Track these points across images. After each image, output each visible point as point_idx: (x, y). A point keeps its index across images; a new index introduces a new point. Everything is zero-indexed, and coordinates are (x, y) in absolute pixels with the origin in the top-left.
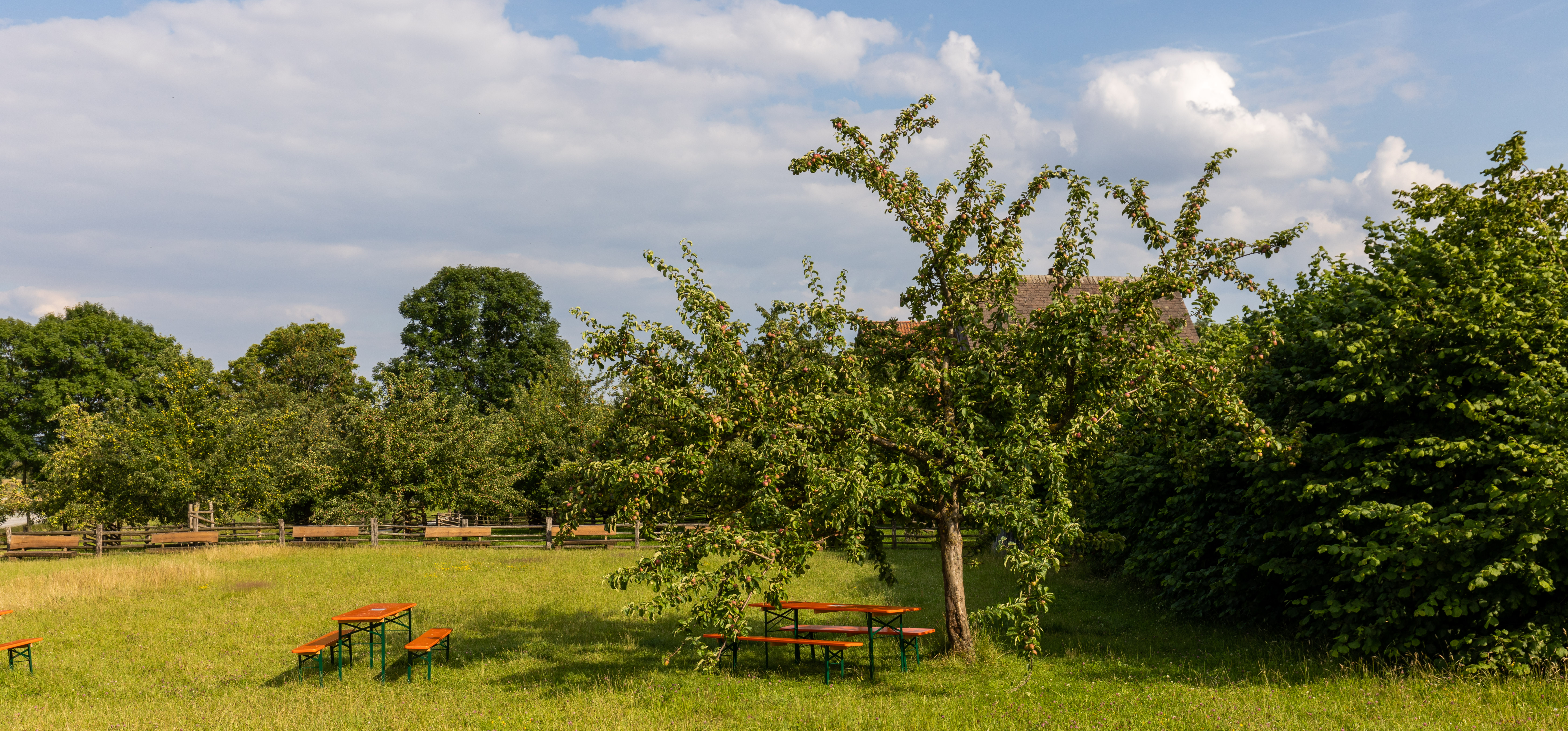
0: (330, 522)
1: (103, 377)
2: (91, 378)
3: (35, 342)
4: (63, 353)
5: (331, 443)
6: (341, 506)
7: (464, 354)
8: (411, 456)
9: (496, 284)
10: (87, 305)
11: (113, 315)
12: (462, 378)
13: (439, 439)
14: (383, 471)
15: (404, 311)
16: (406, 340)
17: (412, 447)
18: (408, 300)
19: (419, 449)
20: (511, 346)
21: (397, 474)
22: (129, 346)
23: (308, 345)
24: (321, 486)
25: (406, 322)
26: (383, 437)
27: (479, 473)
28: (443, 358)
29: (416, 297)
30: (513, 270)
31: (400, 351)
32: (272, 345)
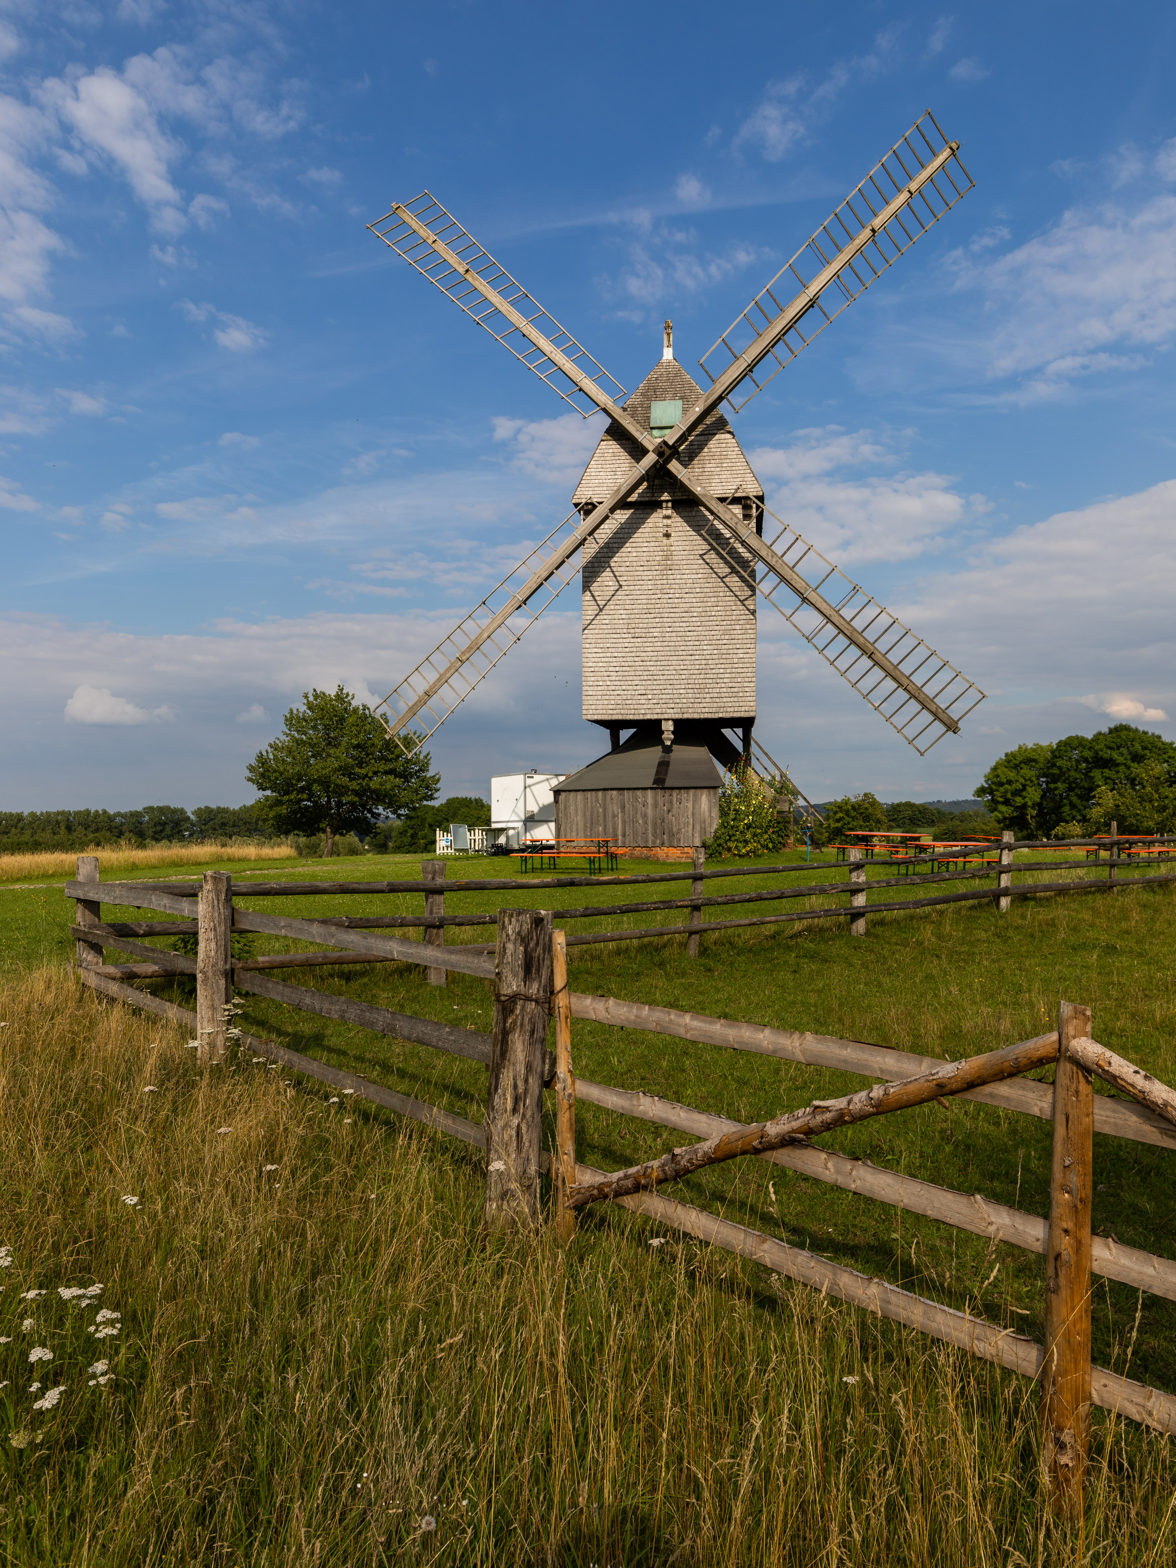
2: (1122, 768)
4: (1106, 754)
10: (1121, 725)
11: (1137, 730)
22: (1145, 748)
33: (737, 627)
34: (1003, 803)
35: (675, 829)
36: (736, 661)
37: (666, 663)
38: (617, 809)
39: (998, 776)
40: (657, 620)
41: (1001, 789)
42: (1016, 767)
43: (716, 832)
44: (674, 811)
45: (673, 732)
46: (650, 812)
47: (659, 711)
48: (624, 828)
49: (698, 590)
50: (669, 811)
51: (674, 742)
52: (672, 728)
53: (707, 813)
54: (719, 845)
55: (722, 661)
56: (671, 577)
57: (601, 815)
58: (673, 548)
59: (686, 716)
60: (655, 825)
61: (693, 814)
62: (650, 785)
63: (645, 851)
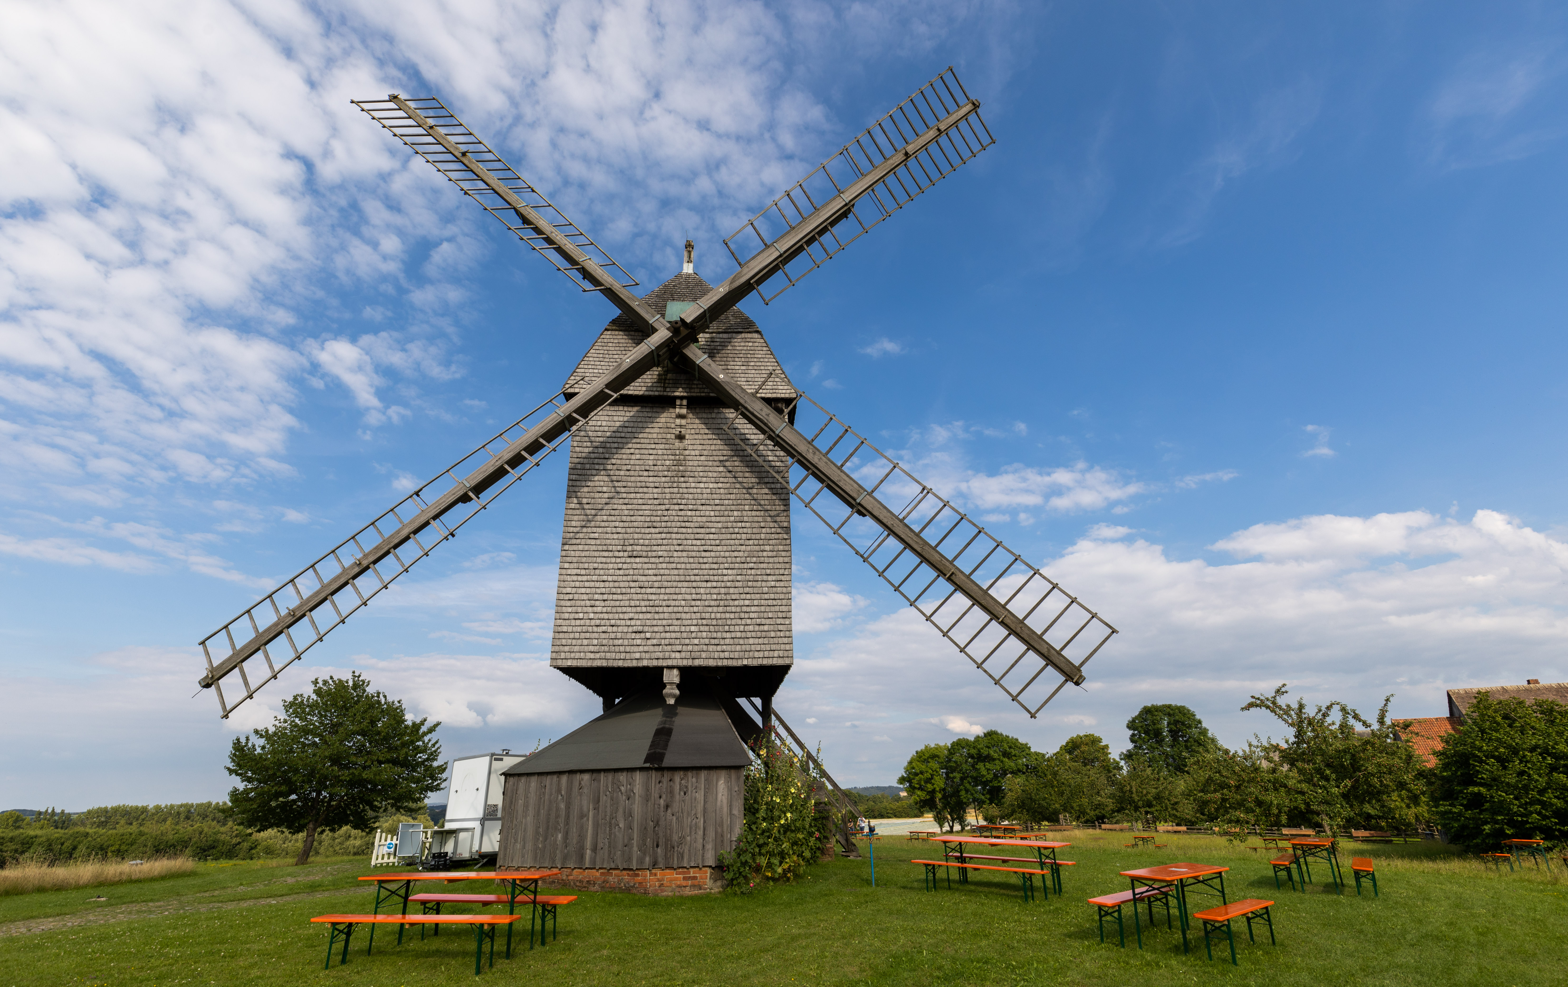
0: (1116, 823)
1: (1002, 762)
2: (997, 762)
3: (974, 748)
4: (985, 752)
5: (1110, 790)
6: (1119, 816)
7: (1162, 747)
8: (1145, 795)
9: (1171, 712)
10: (991, 731)
11: (1002, 734)
12: (1163, 758)
13: (1156, 788)
14: (1134, 802)
15: (1129, 727)
16: (1132, 741)
17: (1145, 792)
18: (1130, 722)
19: (1148, 793)
20: (1186, 741)
21: (1140, 803)
22: (1010, 747)
23: (1087, 744)
24: (1109, 808)
25: (1131, 732)
26: (1131, 787)
27: (1176, 803)
28: (1152, 749)
29: (1134, 720)
30: (1179, 705)
31: (1130, 746)
32: (1070, 745)
33: (767, 548)
34: (919, 789)
35: (675, 838)
36: (765, 590)
37: (672, 590)
38: (586, 804)
39: (913, 768)
40: (664, 536)
41: (917, 778)
42: (926, 761)
43: (739, 841)
44: (676, 807)
45: (679, 686)
46: (637, 808)
47: (661, 655)
48: (596, 835)
49: (717, 502)
50: (667, 807)
51: (679, 700)
52: (677, 680)
53: (725, 810)
54: (744, 864)
55: (747, 590)
56: (684, 485)
57: (563, 813)
58: (687, 452)
59: (697, 663)
60: (644, 830)
61: (705, 811)
62: (640, 763)
63: (626, 877)
